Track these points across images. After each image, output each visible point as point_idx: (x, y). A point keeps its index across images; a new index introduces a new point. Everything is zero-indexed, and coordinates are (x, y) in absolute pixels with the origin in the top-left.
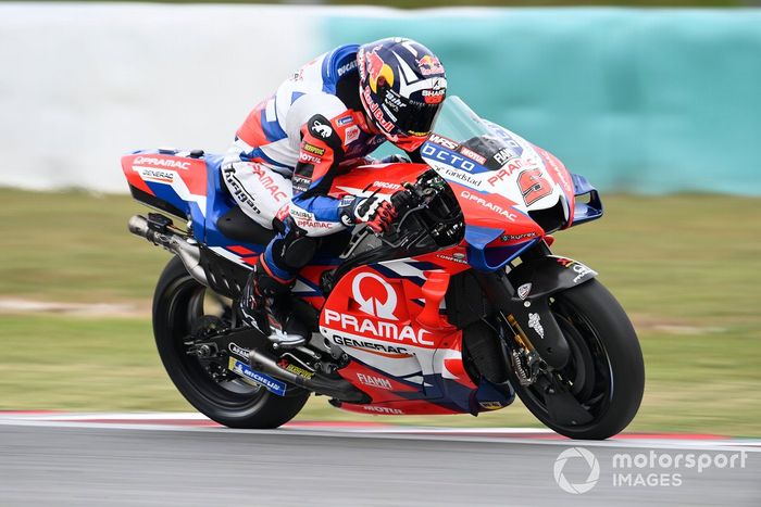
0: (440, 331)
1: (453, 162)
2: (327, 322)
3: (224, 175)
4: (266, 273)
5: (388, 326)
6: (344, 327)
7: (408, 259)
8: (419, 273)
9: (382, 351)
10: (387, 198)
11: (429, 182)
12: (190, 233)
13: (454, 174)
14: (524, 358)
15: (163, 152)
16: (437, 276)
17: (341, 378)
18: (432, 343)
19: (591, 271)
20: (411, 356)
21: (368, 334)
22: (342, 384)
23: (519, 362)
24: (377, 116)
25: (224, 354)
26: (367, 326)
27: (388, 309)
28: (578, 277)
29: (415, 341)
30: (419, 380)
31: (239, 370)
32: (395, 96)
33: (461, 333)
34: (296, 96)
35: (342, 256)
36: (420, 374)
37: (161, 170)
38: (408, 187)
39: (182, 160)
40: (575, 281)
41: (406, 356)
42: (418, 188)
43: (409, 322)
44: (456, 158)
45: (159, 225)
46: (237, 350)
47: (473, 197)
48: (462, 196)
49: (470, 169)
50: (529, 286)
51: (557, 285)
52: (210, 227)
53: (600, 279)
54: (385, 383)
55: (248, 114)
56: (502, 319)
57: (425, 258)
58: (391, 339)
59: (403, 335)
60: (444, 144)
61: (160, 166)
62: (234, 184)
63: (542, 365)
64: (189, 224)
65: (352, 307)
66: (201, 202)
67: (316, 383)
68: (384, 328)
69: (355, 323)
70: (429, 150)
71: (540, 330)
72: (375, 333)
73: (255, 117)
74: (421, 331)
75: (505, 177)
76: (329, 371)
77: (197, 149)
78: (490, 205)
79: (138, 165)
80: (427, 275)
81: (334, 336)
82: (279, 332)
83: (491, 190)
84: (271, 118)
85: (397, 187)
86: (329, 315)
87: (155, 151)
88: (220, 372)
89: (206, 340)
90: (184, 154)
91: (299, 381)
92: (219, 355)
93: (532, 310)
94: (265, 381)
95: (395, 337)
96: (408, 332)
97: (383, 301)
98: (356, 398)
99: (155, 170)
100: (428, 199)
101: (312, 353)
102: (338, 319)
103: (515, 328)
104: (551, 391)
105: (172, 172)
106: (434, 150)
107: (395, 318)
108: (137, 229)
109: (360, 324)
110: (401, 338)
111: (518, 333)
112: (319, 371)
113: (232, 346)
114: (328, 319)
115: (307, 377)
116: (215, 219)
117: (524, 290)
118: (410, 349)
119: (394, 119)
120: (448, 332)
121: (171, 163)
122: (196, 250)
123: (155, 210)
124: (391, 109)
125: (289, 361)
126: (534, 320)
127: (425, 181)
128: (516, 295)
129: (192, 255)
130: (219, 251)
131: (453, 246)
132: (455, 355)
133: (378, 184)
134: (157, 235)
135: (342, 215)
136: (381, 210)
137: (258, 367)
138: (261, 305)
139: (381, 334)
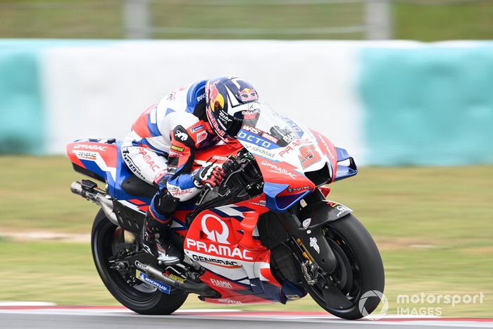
0: (256, 250)
1: (257, 142)
2: (188, 247)
3: (123, 154)
4: (152, 217)
5: (225, 248)
6: (199, 249)
7: (232, 205)
8: (240, 214)
9: (222, 264)
10: (220, 166)
11: (245, 154)
12: (108, 192)
13: (257, 150)
14: (309, 267)
15: (91, 140)
16: (251, 215)
17: (201, 282)
18: (251, 259)
19: (349, 209)
20: (240, 267)
21: (213, 253)
22: (202, 286)
23: (306, 270)
24: (215, 126)
25: (133, 269)
26: (212, 248)
27: (224, 237)
28: (340, 213)
29: (241, 257)
30: (247, 282)
31: (142, 278)
32: (225, 115)
33: (269, 251)
34: (169, 111)
35: (197, 204)
36: (247, 278)
37: (89, 152)
38: (231, 158)
39: (102, 145)
40: (338, 215)
41: (237, 267)
42: (238, 159)
43: (237, 245)
44: (259, 140)
45: (88, 187)
46: (140, 265)
47: (268, 164)
48: (262, 164)
49: (268, 146)
50: (309, 220)
51: (327, 219)
52: (118, 187)
53: (355, 215)
54: (228, 285)
55: (139, 115)
56: (294, 242)
57: (242, 204)
58: (227, 257)
59: (234, 254)
60: (252, 131)
61: (89, 150)
62: (128, 160)
63: (319, 271)
64: (107, 186)
65: (202, 236)
66: (113, 172)
67: (187, 286)
68: (222, 249)
69: (205, 247)
70: (242, 135)
71: (317, 248)
72: (217, 253)
73: (144, 118)
74: (245, 251)
75: (290, 151)
76: (194, 278)
77: (111, 138)
78: (280, 169)
79: (76, 149)
80: (245, 215)
81: (193, 256)
82: (163, 255)
83: (281, 159)
84: (153, 121)
85: (226, 159)
86: (189, 242)
87: (87, 140)
88: (131, 279)
89: (122, 259)
90: (104, 141)
91: (177, 284)
92: (129, 268)
93: (312, 235)
94: (158, 285)
95: (229, 255)
96: (237, 252)
97: (220, 232)
98: (211, 294)
99: (86, 152)
100: (244, 166)
101: (183, 267)
102: (194, 244)
103: (301, 247)
104: (326, 287)
105: (96, 153)
106: (245, 135)
107: (228, 243)
108: (76, 190)
109: (208, 248)
110: (233, 256)
111: (304, 251)
112: (189, 278)
113: (137, 263)
114: (189, 244)
115: (181, 282)
116: (121, 182)
117: (306, 223)
118: (239, 263)
119: (225, 129)
120: (261, 251)
121: (95, 147)
122: (111, 202)
123: (86, 178)
124: (222, 122)
125: (171, 272)
126: (313, 242)
127: (242, 154)
128: (302, 226)
129: (109, 205)
130: (124, 203)
131: (258, 196)
132: (266, 265)
133: (215, 157)
134: (87, 194)
135: (194, 181)
136: (215, 172)
137: (152, 276)
138: (152, 238)
139: (221, 254)
